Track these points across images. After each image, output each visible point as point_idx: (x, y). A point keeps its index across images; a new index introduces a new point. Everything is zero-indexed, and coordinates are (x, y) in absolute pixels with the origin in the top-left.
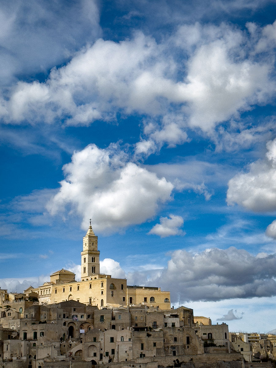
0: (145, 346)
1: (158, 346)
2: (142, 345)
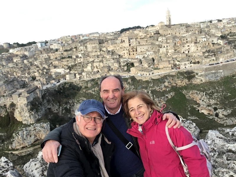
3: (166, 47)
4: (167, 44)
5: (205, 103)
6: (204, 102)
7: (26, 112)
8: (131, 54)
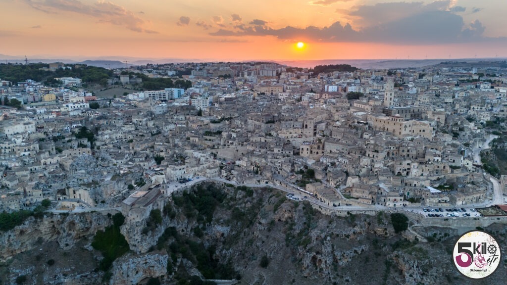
1: (430, 171)
2: (423, 170)
3: (371, 156)
4: (373, 153)
5: (413, 281)
6: (412, 278)
7: (137, 233)
8: (313, 152)
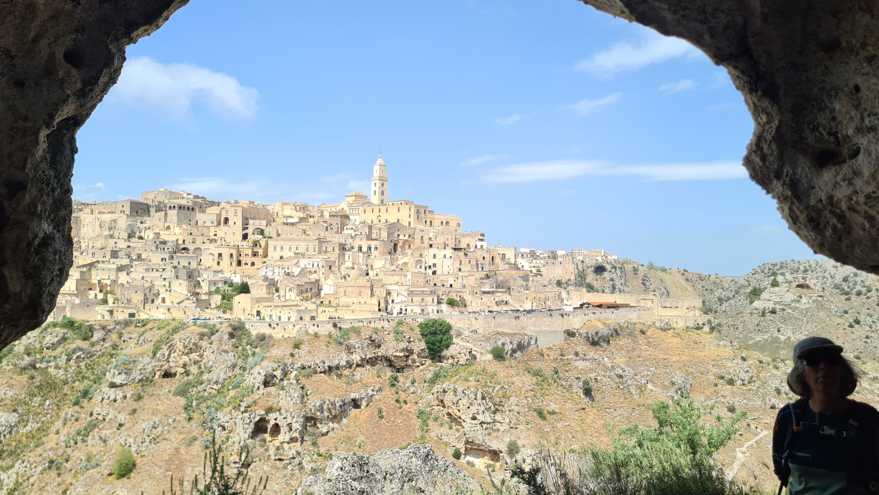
0: (462, 263)
1: (472, 263)
2: (461, 261)
4: (370, 242)
